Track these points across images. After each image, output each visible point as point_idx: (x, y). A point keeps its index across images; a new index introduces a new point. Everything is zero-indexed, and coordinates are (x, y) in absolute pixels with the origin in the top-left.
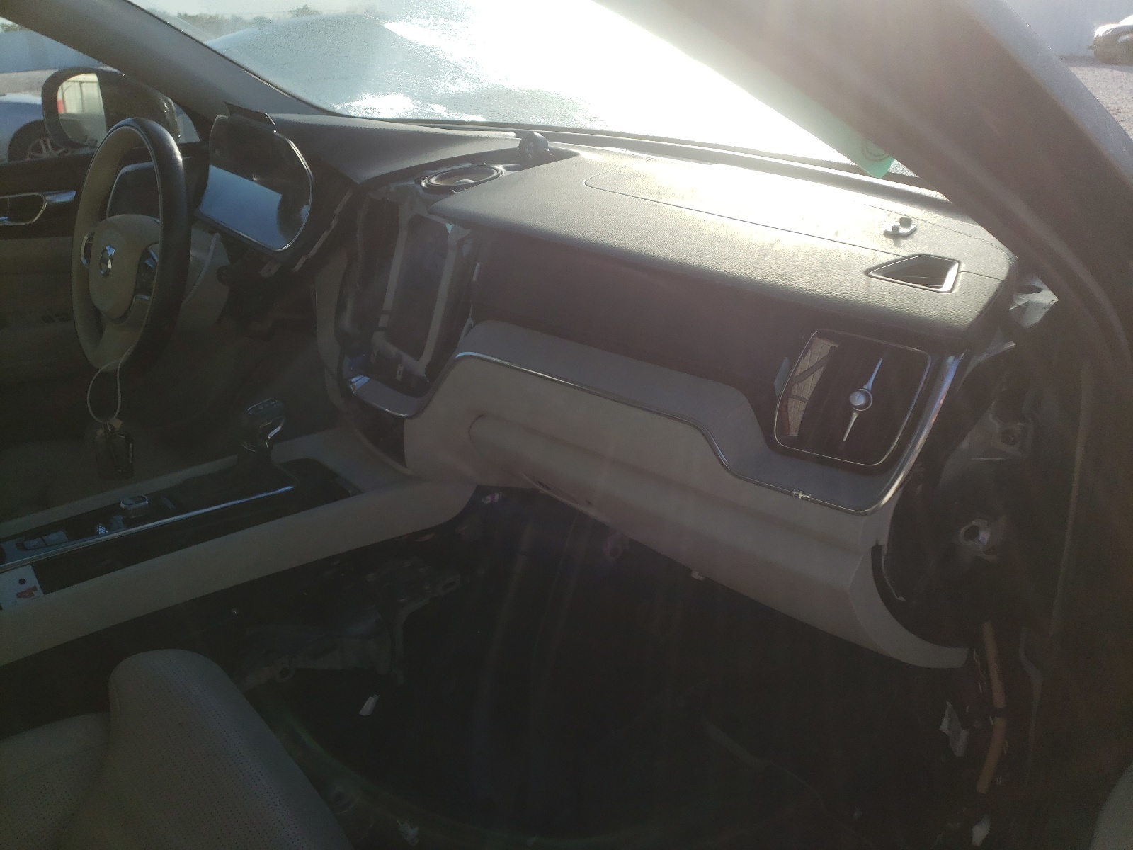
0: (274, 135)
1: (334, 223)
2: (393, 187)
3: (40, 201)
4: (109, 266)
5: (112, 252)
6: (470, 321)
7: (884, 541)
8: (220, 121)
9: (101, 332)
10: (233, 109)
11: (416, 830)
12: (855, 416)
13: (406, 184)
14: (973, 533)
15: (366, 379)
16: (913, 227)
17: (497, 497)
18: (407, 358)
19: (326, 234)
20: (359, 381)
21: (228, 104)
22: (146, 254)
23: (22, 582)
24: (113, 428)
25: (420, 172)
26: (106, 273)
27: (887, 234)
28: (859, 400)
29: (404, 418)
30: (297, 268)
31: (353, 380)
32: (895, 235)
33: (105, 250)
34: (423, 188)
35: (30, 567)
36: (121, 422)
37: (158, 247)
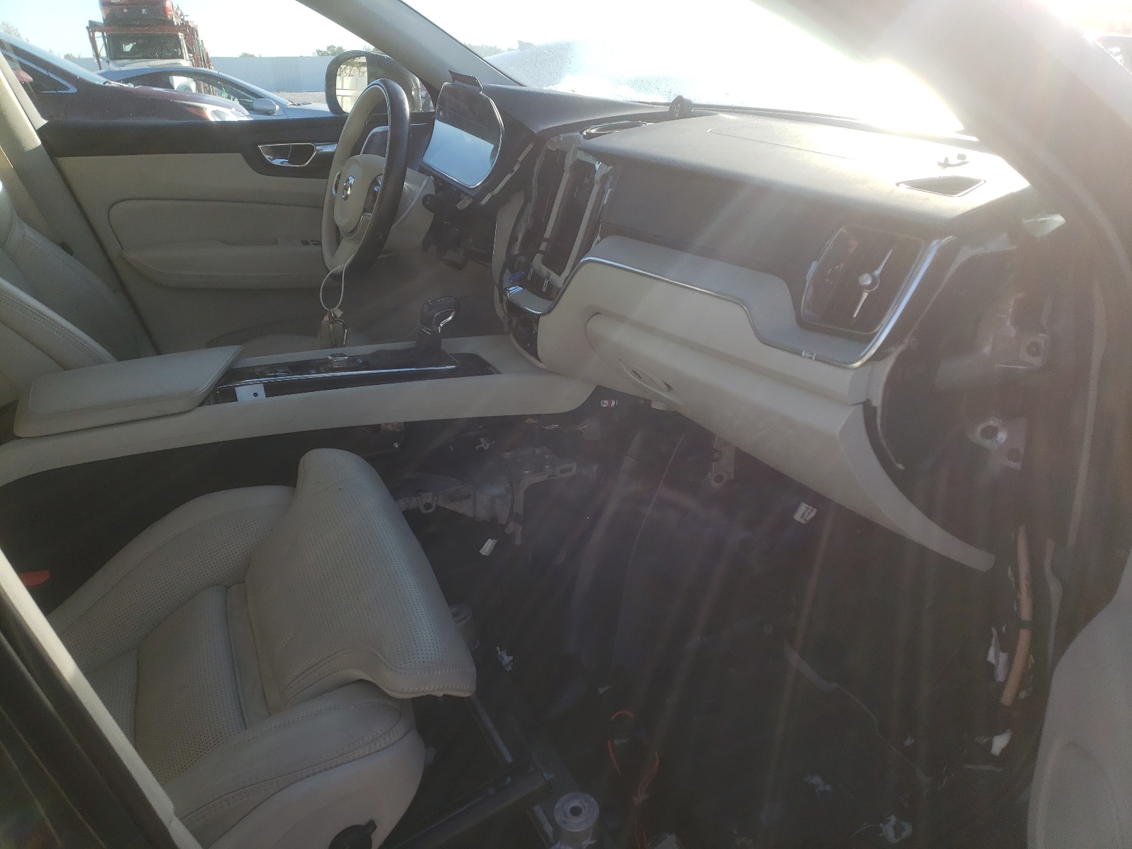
0: (480, 95)
1: (516, 168)
2: (562, 136)
3: (312, 149)
4: (349, 192)
5: (352, 181)
6: (598, 238)
7: (877, 402)
8: (445, 87)
9: (338, 242)
10: (456, 76)
11: (511, 658)
12: (865, 295)
13: (572, 134)
14: (991, 433)
15: (521, 288)
16: (966, 160)
17: (613, 403)
18: (554, 276)
19: (508, 177)
20: (515, 290)
21: (451, 72)
22: (375, 182)
23: (256, 395)
24: (335, 316)
25: (581, 126)
26: (346, 198)
27: (940, 164)
28: (866, 280)
29: (539, 316)
30: (484, 202)
31: (510, 289)
32: (946, 164)
33: (348, 180)
34: (584, 136)
35: (262, 385)
36: (342, 313)
37: (382, 177)
